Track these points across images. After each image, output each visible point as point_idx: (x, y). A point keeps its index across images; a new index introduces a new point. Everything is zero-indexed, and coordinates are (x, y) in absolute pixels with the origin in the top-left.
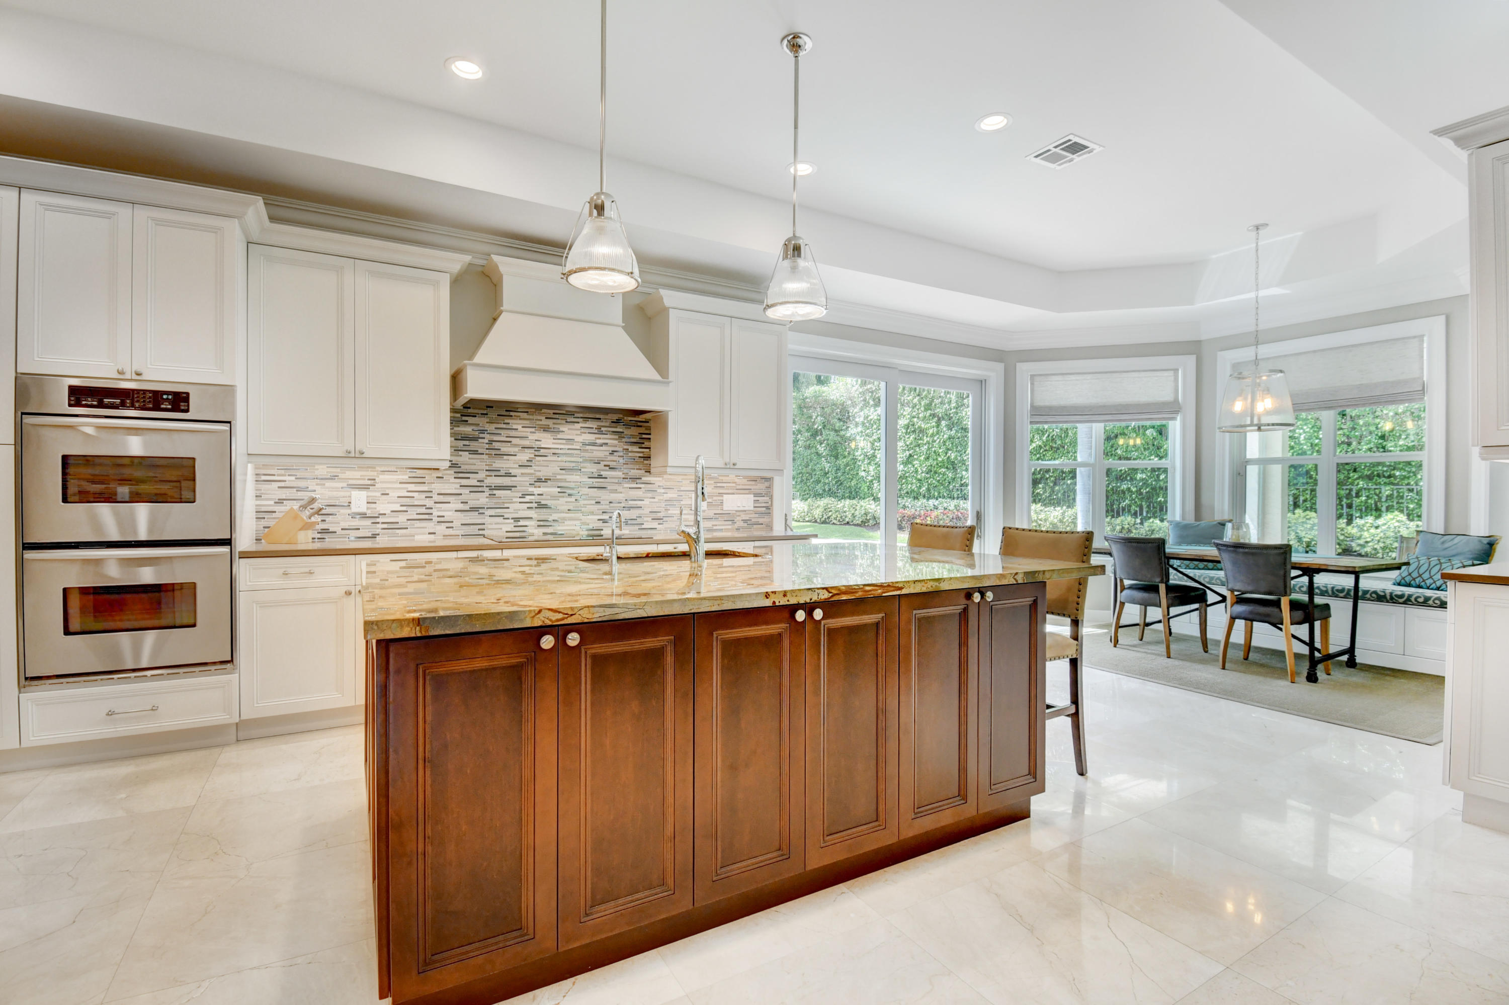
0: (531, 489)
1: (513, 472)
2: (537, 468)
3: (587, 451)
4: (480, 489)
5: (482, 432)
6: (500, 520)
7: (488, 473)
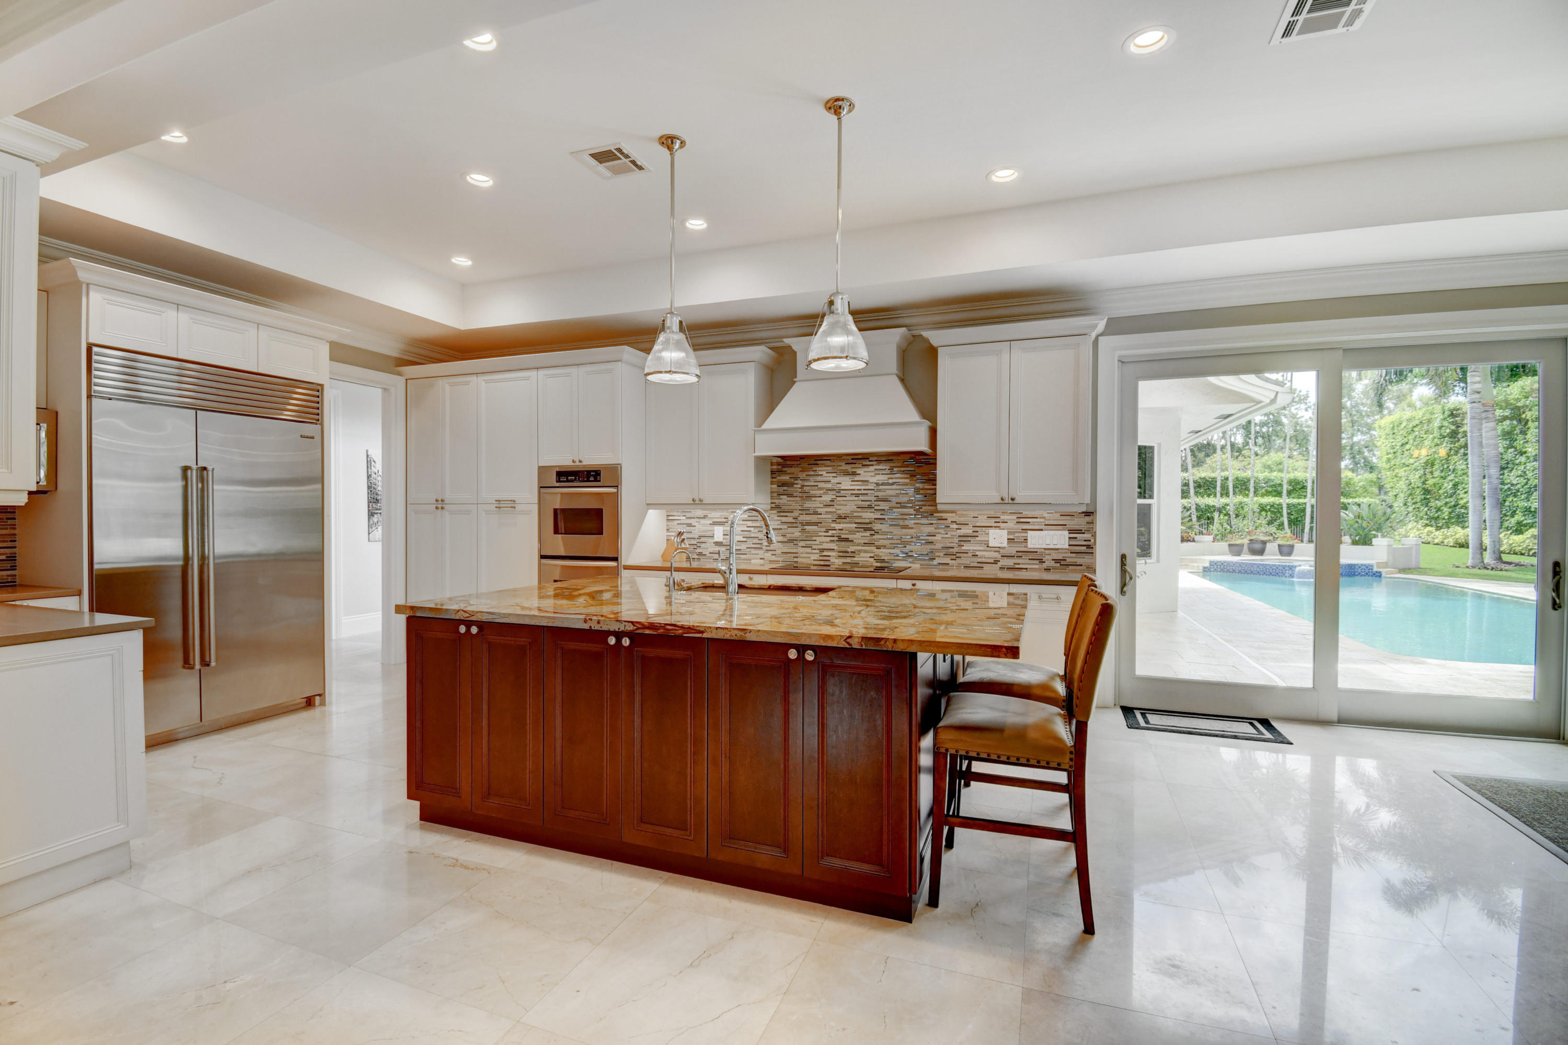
0: (833, 525)
1: (819, 510)
2: (838, 507)
3: (879, 490)
4: (795, 525)
5: (796, 479)
6: (809, 550)
7: (800, 512)
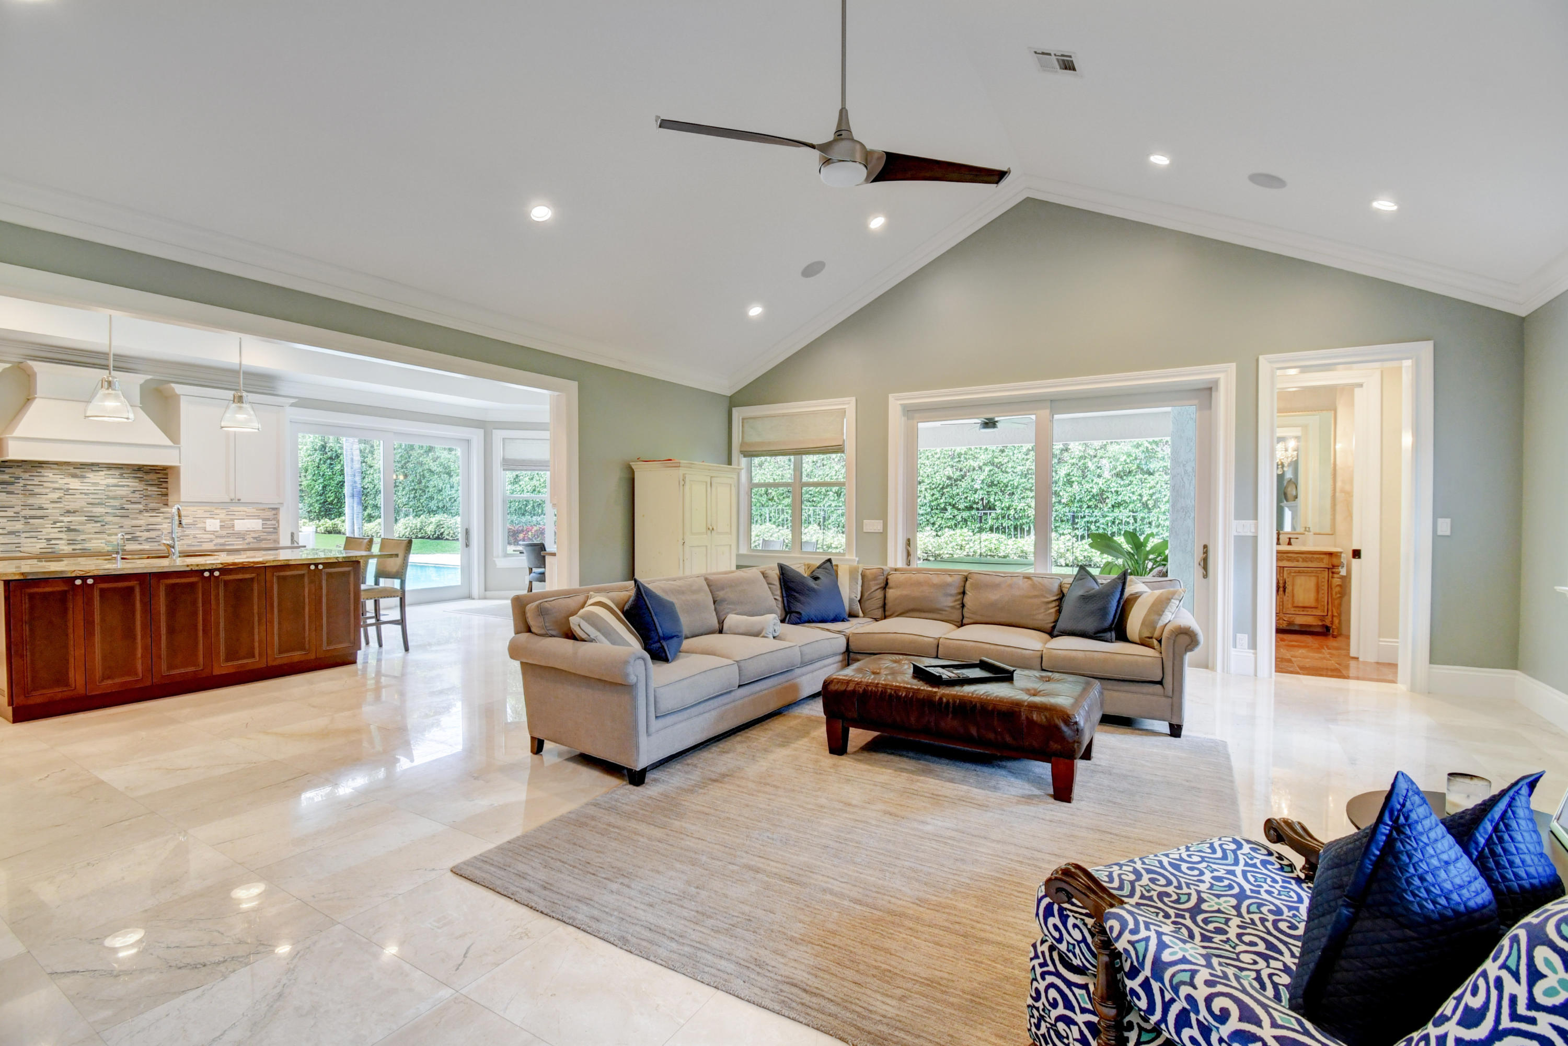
0: (61, 518)
1: (45, 506)
2: (66, 503)
3: (111, 491)
4: (16, 519)
5: (18, 478)
6: (34, 540)
7: (23, 507)
